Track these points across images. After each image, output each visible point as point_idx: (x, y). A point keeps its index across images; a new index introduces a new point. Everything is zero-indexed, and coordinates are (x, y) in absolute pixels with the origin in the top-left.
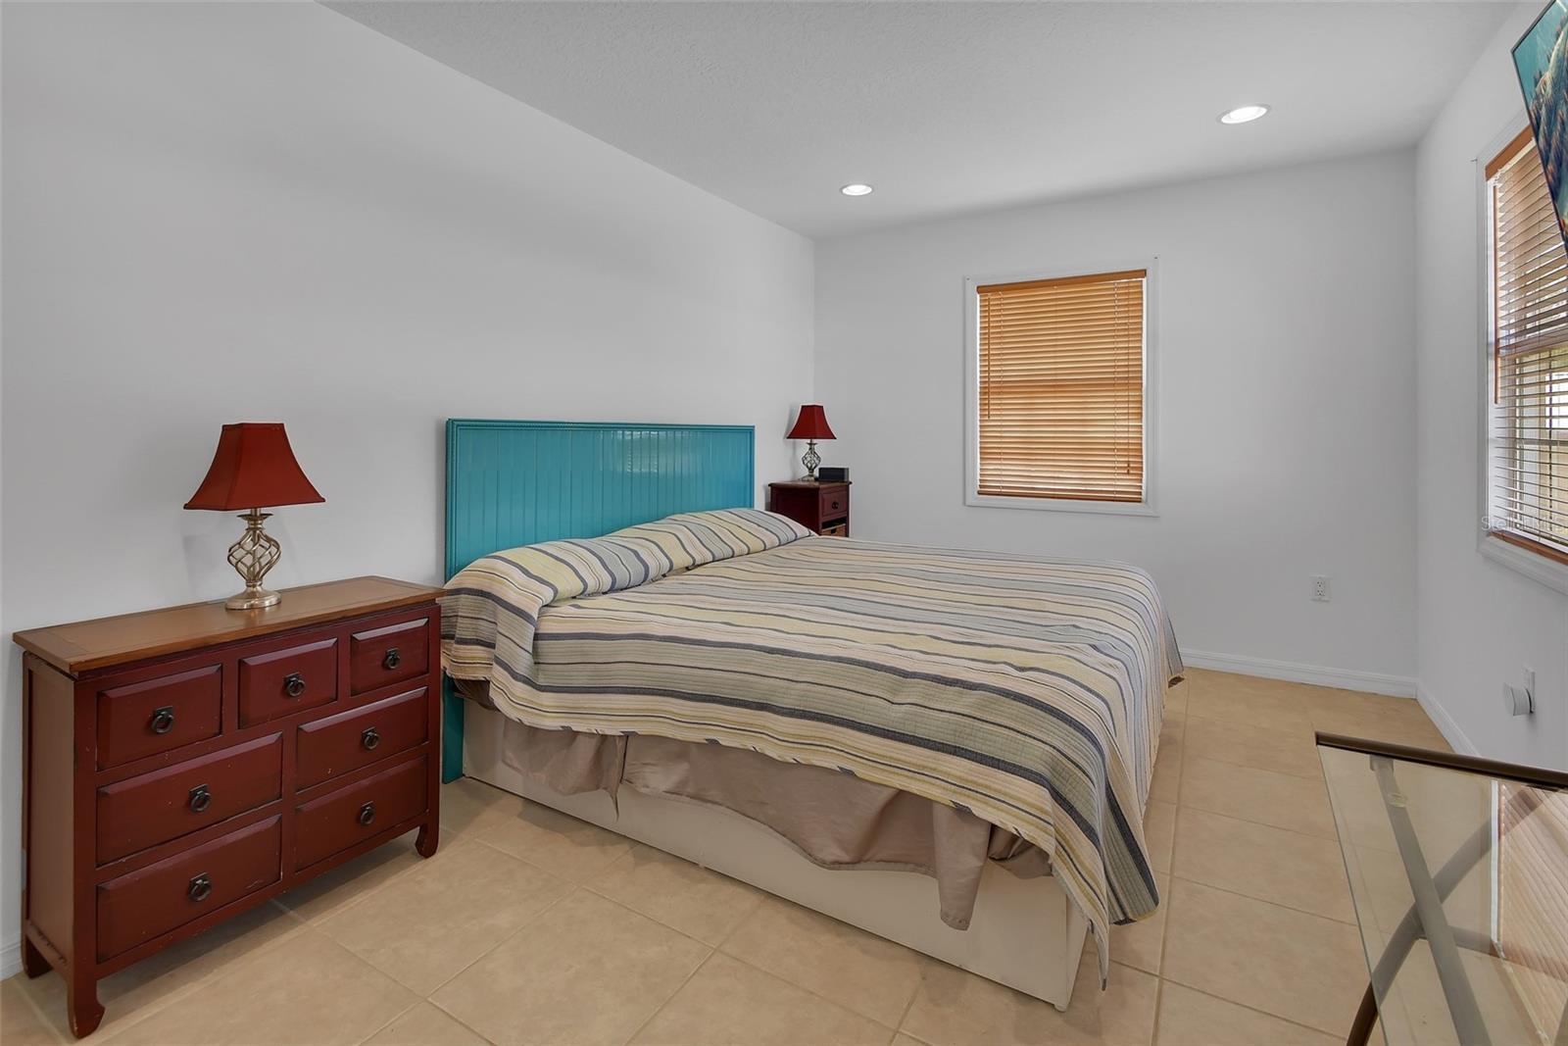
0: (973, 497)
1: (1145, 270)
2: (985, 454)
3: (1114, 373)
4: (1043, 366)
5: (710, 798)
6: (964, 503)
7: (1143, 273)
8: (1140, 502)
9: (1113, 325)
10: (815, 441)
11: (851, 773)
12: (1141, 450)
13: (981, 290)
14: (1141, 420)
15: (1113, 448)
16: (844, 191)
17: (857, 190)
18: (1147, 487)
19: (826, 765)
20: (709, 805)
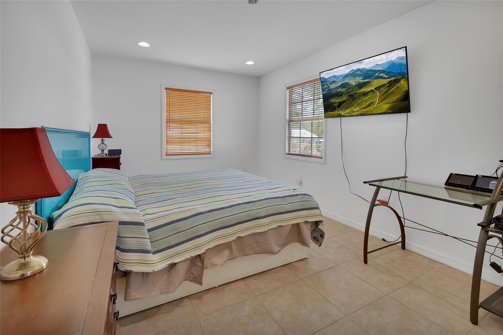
0: (164, 157)
1: (212, 93)
2: (168, 143)
3: (204, 119)
4: (186, 116)
5: (236, 257)
6: (161, 158)
7: (211, 93)
8: (210, 154)
9: (204, 106)
10: (104, 139)
11: (281, 226)
12: (211, 140)
13: (166, 89)
14: (210, 132)
15: (204, 140)
16: (139, 44)
17: (144, 44)
18: (212, 150)
19: (274, 227)
20: (236, 259)
